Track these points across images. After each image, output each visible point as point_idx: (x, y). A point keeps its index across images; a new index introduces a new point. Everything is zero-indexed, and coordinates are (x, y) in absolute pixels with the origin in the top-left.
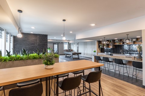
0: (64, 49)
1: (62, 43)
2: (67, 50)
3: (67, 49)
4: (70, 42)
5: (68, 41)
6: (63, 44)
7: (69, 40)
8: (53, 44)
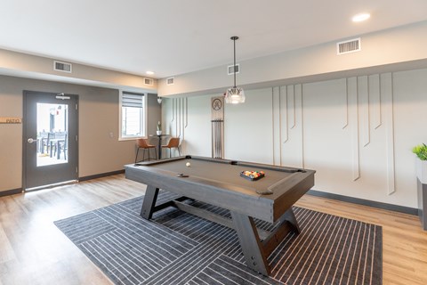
0: (122, 137)
1: (109, 96)
2: (142, 141)
3: (143, 135)
4: (166, 91)
5: (147, 81)
6: (117, 102)
7: (157, 81)
8: (19, 100)
